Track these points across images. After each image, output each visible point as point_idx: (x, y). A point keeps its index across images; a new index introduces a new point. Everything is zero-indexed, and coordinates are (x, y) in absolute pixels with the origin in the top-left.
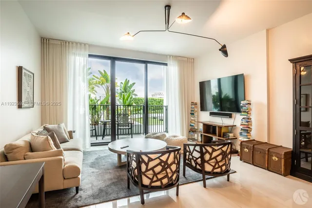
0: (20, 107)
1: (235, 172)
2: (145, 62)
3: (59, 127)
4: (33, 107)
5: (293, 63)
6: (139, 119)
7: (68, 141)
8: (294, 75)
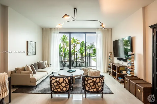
0: (27, 55)
1: (113, 94)
2: (85, 33)
3: (43, 62)
4: (36, 54)
5: (152, 28)
6: (95, 59)
7: (46, 68)
8: (153, 36)
